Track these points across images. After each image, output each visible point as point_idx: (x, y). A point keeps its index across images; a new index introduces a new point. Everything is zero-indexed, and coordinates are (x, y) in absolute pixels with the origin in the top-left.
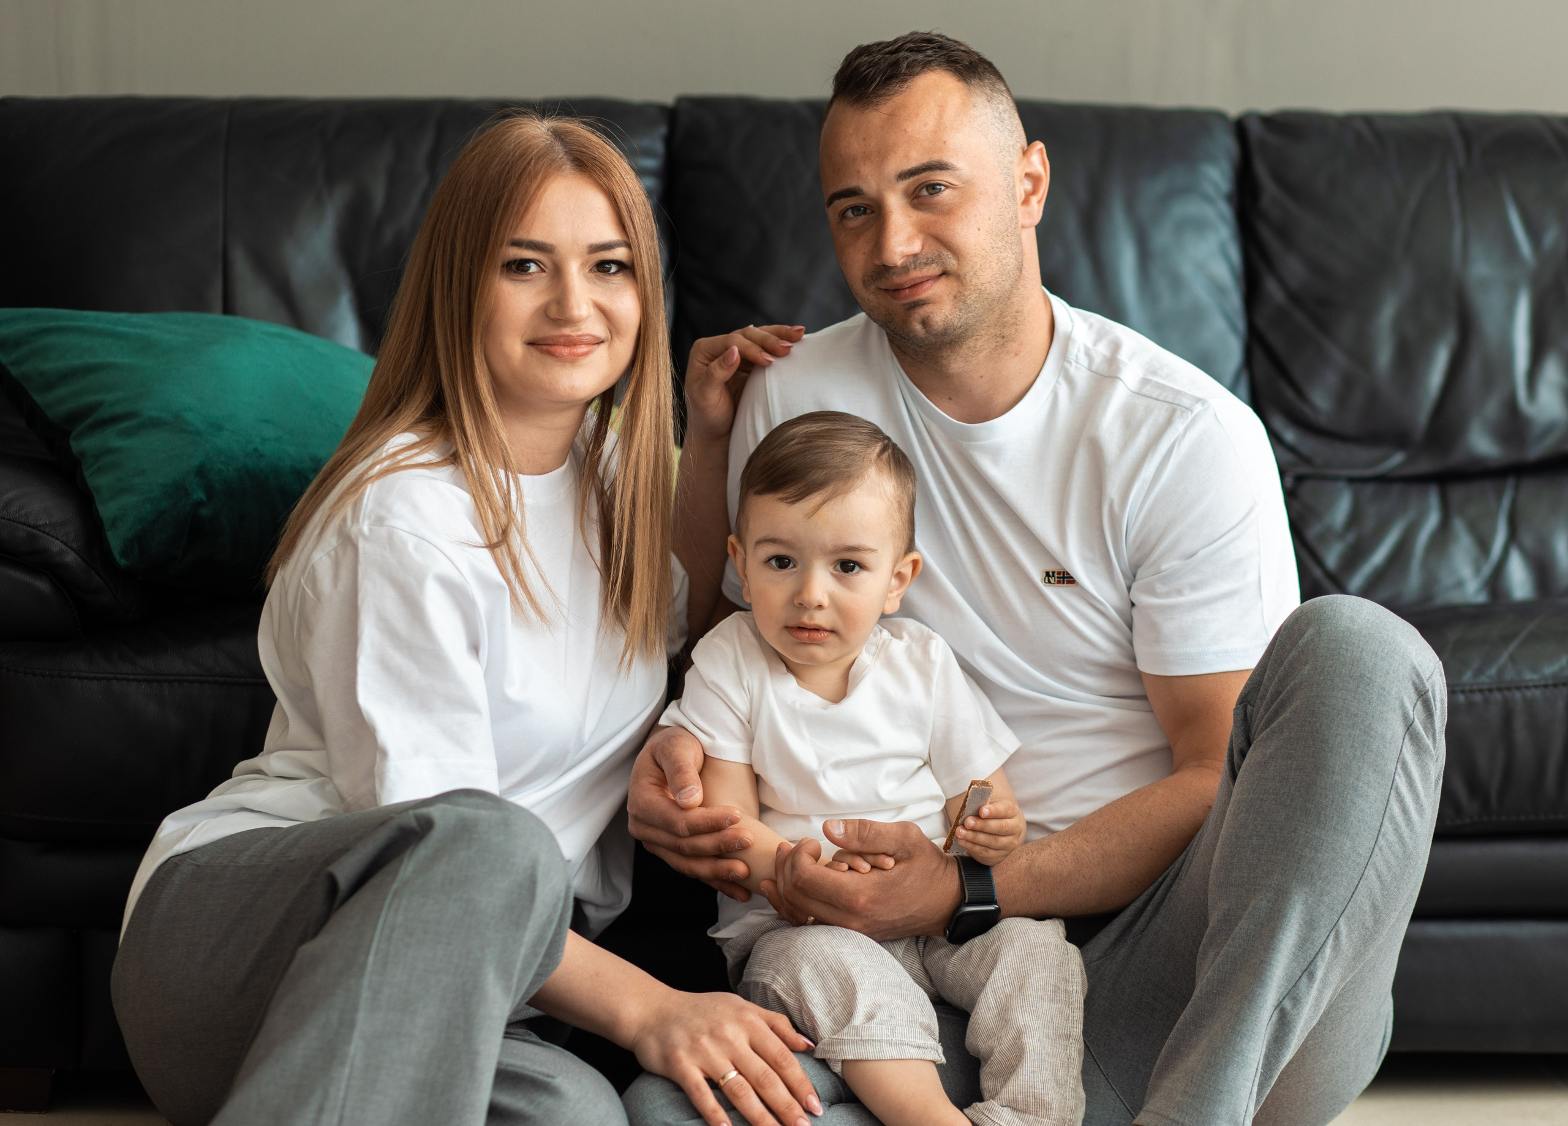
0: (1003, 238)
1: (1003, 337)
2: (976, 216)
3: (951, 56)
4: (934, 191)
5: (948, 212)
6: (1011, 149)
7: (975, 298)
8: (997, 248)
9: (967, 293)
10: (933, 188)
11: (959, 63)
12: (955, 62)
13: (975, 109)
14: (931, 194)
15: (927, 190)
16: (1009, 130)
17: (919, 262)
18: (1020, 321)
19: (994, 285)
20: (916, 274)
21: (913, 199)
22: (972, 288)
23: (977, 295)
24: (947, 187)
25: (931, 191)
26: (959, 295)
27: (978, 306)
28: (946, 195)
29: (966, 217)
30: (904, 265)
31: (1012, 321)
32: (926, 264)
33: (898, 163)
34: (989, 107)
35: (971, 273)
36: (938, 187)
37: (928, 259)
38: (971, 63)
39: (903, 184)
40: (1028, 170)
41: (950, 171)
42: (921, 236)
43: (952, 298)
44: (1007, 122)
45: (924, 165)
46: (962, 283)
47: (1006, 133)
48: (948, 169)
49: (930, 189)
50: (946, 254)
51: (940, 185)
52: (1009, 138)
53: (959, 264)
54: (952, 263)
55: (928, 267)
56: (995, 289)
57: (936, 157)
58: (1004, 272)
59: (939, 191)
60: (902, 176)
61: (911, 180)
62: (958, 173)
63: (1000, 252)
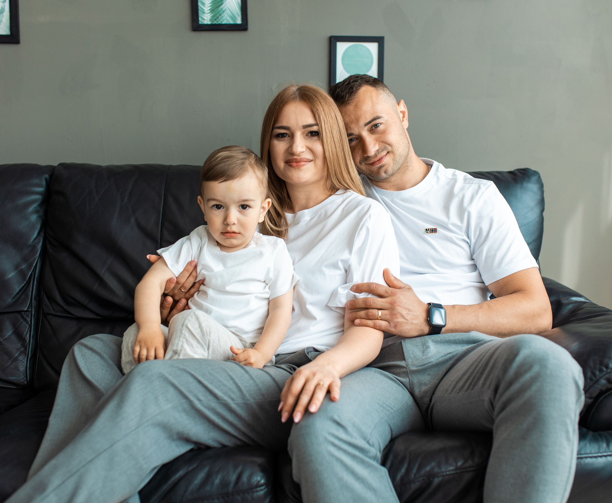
0: (402, 135)
1: (408, 166)
2: (393, 130)
3: (367, 80)
4: (377, 126)
5: (384, 132)
6: (395, 105)
7: (399, 158)
8: (402, 139)
9: (396, 157)
10: (376, 126)
11: (370, 81)
12: (369, 81)
13: (381, 95)
14: (376, 128)
15: (374, 127)
16: (393, 99)
17: (379, 151)
18: (412, 160)
19: (403, 152)
20: (379, 156)
21: (371, 131)
22: (397, 155)
23: (399, 157)
24: (381, 124)
25: (376, 127)
26: (394, 159)
27: (400, 160)
28: (381, 127)
29: (390, 132)
30: (375, 154)
31: (410, 160)
32: (382, 151)
33: (363, 121)
34: (385, 93)
35: (396, 150)
36: (378, 125)
37: (382, 150)
38: (373, 80)
39: (367, 127)
40: (401, 110)
41: (381, 119)
42: (377, 143)
43: (392, 161)
44: (391, 96)
45: (372, 119)
46: (394, 154)
47: (392, 100)
48: (381, 118)
49: (375, 126)
50: (387, 146)
51: (378, 124)
52: (393, 101)
53: (392, 148)
54: (390, 148)
55: (383, 152)
56: (404, 153)
57: (375, 115)
58: (405, 146)
59: (379, 126)
60: (366, 125)
61: (369, 125)
62: (383, 118)
63: (403, 140)
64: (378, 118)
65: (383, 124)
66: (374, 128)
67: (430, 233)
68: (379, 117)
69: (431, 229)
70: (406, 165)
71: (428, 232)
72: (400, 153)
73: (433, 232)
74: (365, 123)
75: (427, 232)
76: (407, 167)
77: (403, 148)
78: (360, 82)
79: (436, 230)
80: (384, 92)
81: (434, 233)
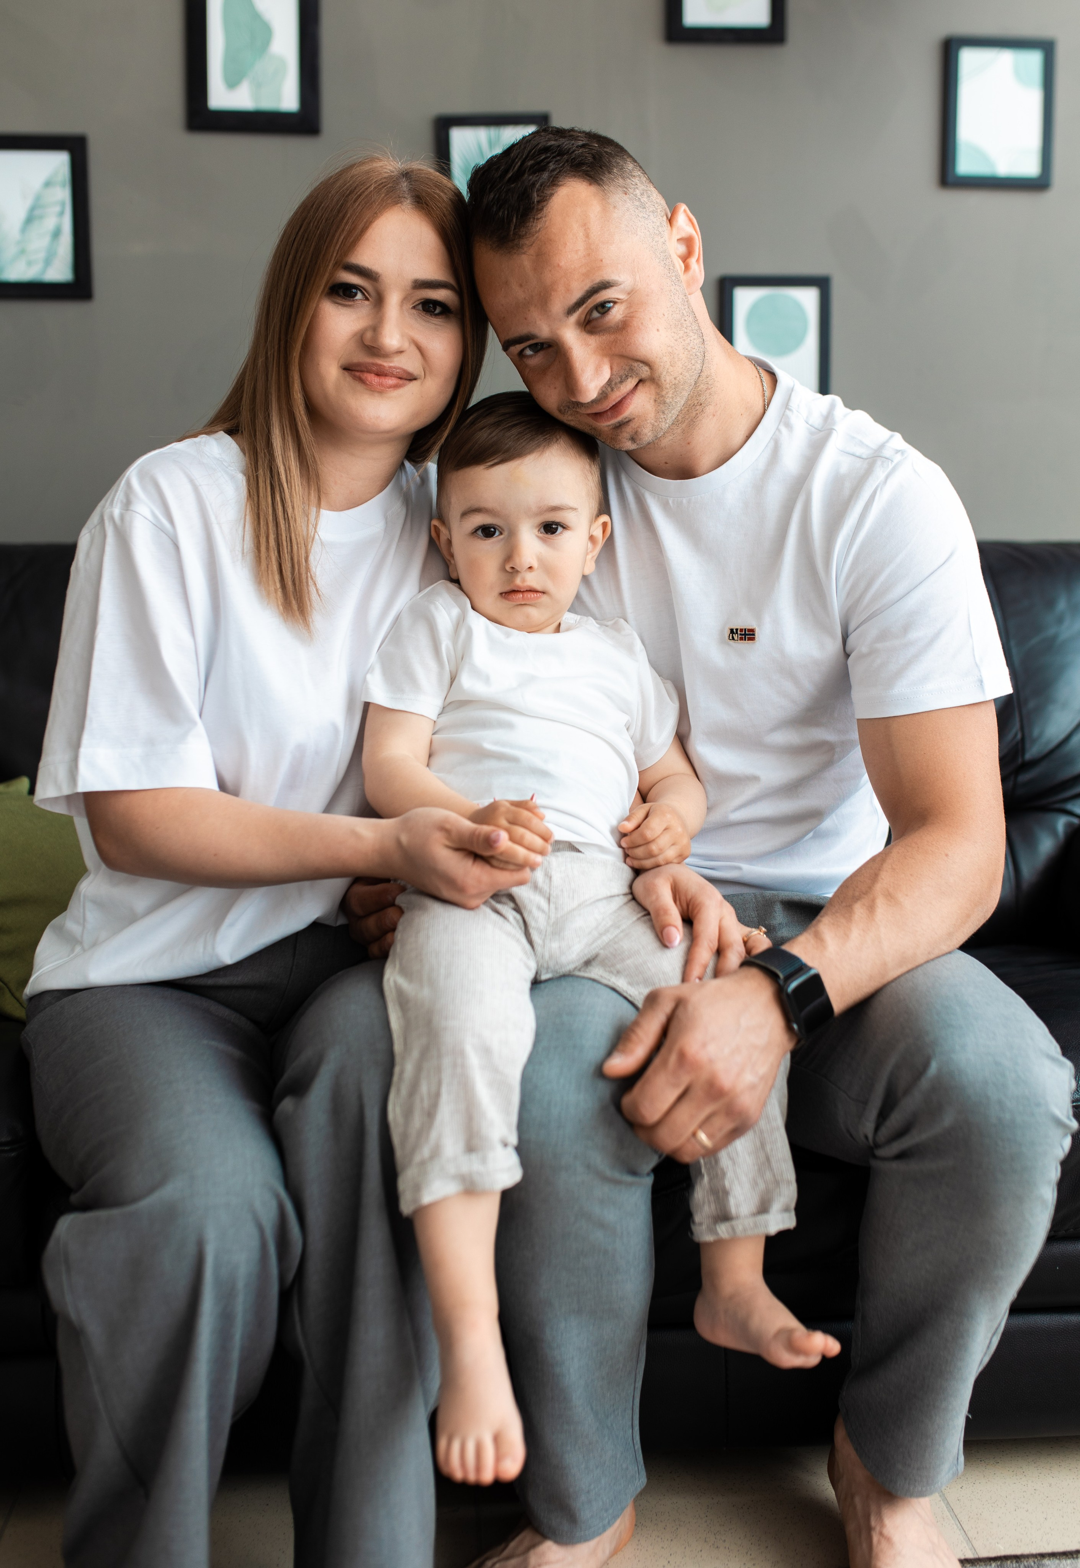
1: (701, 404)
2: (651, 319)
3: (573, 159)
4: (604, 310)
7: (674, 393)
8: (679, 337)
9: (664, 392)
14: (600, 315)
15: (596, 312)
16: (653, 211)
17: (613, 384)
19: (686, 373)
20: (615, 396)
22: (668, 385)
25: (600, 311)
26: (658, 396)
29: (643, 324)
30: (599, 396)
31: (705, 387)
32: (620, 382)
33: (562, 300)
35: (664, 373)
36: (607, 305)
37: (620, 378)
38: (594, 157)
39: (573, 317)
40: (678, 237)
42: (607, 360)
43: (654, 403)
44: (648, 204)
45: (588, 292)
46: (658, 383)
47: (651, 217)
50: (635, 364)
52: (655, 220)
53: (650, 368)
54: (644, 371)
55: (624, 383)
56: (688, 376)
59: (609, 309)
60: (571, 311)
61: (580, 310)
62: (622, 286)
63: (684, 340)
64: (606, 285)
65: (622, 303)
66: (596, 314)
67: (740, 640)
68: (608, 283)
69: (741, 630)
70: (696, 402)
71: (736, 637)
72: (675, 378)
73: (745, 640)
74: (566, 308)
75: (733, 639)
76: (698, 407)
77: (686, 364)
78: (553, 170)
79: (754, 635)
80: (625, 197)
81: (749, 641)
